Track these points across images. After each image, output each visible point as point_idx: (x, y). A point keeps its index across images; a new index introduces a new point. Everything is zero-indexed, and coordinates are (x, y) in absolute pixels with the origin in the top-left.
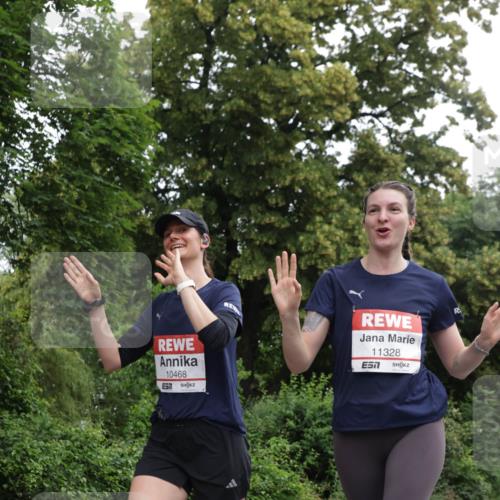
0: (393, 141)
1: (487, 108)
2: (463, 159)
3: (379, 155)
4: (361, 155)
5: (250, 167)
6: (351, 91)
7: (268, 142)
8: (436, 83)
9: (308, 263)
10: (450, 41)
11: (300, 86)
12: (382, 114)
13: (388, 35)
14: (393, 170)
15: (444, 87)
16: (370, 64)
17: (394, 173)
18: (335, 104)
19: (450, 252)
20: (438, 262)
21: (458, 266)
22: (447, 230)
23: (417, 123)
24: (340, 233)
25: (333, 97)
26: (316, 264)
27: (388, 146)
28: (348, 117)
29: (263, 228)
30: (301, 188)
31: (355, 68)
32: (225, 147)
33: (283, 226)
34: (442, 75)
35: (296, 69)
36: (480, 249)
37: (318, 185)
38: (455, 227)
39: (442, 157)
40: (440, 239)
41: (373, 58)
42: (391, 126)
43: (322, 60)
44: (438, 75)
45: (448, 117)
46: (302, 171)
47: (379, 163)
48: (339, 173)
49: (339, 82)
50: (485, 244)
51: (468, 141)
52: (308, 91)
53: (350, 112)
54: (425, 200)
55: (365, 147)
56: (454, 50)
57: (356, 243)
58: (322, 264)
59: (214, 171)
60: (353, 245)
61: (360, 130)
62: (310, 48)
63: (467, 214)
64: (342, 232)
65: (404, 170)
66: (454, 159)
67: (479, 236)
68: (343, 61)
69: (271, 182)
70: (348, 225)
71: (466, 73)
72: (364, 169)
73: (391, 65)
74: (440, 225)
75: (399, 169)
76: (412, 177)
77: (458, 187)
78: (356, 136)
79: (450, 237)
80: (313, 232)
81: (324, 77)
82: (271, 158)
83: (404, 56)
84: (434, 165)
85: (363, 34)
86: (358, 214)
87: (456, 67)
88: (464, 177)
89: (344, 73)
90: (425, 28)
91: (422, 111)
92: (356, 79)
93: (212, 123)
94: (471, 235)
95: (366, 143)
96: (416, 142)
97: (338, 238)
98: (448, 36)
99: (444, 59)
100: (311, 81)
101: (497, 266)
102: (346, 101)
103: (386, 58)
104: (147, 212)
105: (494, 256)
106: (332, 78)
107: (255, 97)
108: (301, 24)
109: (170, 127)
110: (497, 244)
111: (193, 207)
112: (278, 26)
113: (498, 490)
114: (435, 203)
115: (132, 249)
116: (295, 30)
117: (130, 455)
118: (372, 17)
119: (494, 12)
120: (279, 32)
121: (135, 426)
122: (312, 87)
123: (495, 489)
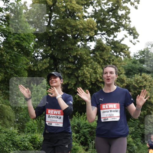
0: (107, 42)
1: (136, 32)
2: (129, 48)
3: (103, 46)
4: (98, 46)
5: (63, 50)
6: (94, 27)
7: (69, 42)
8: (121, 25)
9: (81, 79)
10: (125, 12)
11: (79, 25)
12: (104, 34)
13: (106, 10)
14: (108, 51)
15: (123, 26)
16: (101, 19)
18: (90, 30)
19: (125, 76)
20: (121, 79)
21: (127, 80)
22: (124, 69)
23: (115, 37)
24: (91, 70)
25: (89, 29)
26: (84, 79)
27: (106, 44)
28: (94, 35)
29: (68, 68)
30: (79, 56)
31: (96, 20)
32: (56, 43)
33: (74, 68)
34: (123, 22)
35: (78, 19)
36: (134, 75)
37: (84, 55)
38: (126, 68)
39: (122, 47)
40: (122, 72)
41: (101, 17)
42: (107, 37)
43: (86, 17)
44: (121, 22)
45: (124, 35)
46: (80, 51)
47: (103, 49)
48: (91, 52)
49: (91, 24)
50: (136, 74)
51: (130, 42)
52: (81, 26)
53: (94, 33)
54: (117, 60)
55: (98, 44)
56: (126, 15)
57: (96, 73)
58: (86, 80)
59: (52, 51)
60: (95, 74)
61: (97, 38)
63: (130, 64)
65: (111, 51)
66: (126, 48)
67: (134, 71)
68: (92, 17)
69: (70, 54)
70: (94, 67)
71: (130, 22)
72: (99, 50)
73: (107, 19)
74: (122, 68)
75: (109, 50)
76: (113, 53)
77: (127, 56)
78: (96, 40)
79: (125, 71)
80: (83, 70)
81: (86, 22)
82: (70, 47)
83: (111, 16)
84: (120, 50)
85: (98, 9)
86: (97, 64)
87: (127, 20)
88: (129, 53)
89: (92, 21)
90: (117, 8)
91: (116, 33)
92: (96, 23)
93: (52, 36)
94: (131, 71)
95: (99, 42)
96: (115, 42)
97: (90, 72)
98: (124, 10)
99: (123, 17)
100: (82, 23)
101: (139, 80)
102: (93, 30)
103: (105, 17)
104: (31, 63)
105: (138, 77)
106: (89, 23)
107: (65, 28)
108: (79, 6)
109: (39, 37)
110: (139, 74)
111: (46, 62)
112: (72, 7)
113: (139, 148)
114: (120, 61)
115: (27, 74)
116: (77, 8)
117: (26, 138)
118: (101, 4)
119: (138, 3)
120: (72, 8)
121: (28, 129)
122: (83, 25)
123: (138, 148)
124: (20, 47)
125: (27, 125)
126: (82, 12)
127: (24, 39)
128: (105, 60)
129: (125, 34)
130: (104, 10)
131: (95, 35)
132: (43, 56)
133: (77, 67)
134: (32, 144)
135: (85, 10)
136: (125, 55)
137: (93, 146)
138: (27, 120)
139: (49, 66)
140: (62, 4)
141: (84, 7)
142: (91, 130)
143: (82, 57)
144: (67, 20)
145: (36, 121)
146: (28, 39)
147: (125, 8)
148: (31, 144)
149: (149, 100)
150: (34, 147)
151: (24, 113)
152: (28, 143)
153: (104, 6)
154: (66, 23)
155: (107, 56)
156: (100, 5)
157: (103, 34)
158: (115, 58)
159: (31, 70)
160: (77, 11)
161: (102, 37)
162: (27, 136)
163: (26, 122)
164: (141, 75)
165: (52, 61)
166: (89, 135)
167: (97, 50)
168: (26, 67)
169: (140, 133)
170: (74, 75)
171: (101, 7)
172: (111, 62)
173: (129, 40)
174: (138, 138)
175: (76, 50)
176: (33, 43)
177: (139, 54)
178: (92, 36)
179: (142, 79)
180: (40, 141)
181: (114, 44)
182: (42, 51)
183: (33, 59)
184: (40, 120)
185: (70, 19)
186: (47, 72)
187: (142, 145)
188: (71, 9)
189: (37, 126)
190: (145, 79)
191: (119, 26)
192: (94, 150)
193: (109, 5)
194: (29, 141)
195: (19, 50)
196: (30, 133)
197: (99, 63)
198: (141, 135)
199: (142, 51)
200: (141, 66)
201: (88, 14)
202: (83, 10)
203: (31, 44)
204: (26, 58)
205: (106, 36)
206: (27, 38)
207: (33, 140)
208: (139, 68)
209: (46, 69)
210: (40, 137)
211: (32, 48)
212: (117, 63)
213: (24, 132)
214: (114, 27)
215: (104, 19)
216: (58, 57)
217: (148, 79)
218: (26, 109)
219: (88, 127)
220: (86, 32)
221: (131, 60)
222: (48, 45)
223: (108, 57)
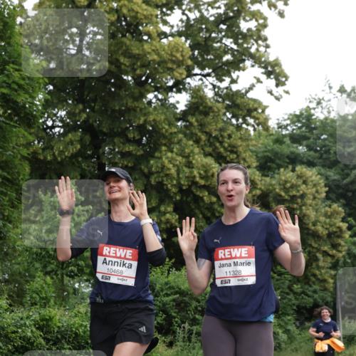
0: (216, 94)
1: (282, 71)
2: (266, 107)
3: (206, 103)
4: (194, 104)
5: (114, 111)
6: (186, 58)
7: (127, 93)
8: (247, 53)
9: (157, 180)
10: (256, 24)
11: (149, 53)
12: (209, 75)
13: (212, 19)
14: (217, 114)
15: (252, 56)
16: (200, 39)
17: (217, 116)
18: (175, 66)
19: (258, 173)
21: (263, 182)
22: (255, 157)
23: (234, 81)
24: (180, 158)
25: (173, 62)
26: (163, 180)
27: (213, 98)
28: (184, 76)
29: (124, 155)
30: (151, 126)
31: (188, 42)
32: (96, 96)
33: (139, 153)
34: (251, 48)
35: (146, 41)
36: (279, 170)
37: (163, 124)
38: (260, 155)
39: (251, 106)
40: (250, 163)
41: (201, 34)
42: (215, 83)
43: (165, 35)
44: (247, 47)
45: (255, 77)
46: (152, 114)
47: (207, 109)
48: (179, 116)
49: (177, 51)
50: (282, 167)
51: (269, 94)
52: (155, 57)
53: (185, 73)
54: (239, 136)
55: (196, 98)
56: (258, 31)
57: (191, 166)
58: (167, 181)
59: (88, 114)
60: (189, 167)
61: (193, 85)
62: (157, 26)
63: (269, 146)
64: (181, 158)
65: (225, 114)
66: (259, 107)
67: (278, 161)
68: (180, 36)
69: (130, 122)
70: (185, 153)
71: (267, 46)
72: (197, 113)
73: (214, 40)
74: (251, 153)
75: (221, 113)
76: (230, 119)
77: (263, 127)
78: (190, 90)
79: (257, 162)
80: (161, 158)
81: (166, 47)
82: (129, 104)
83: (223, 34)
84: (246, 111)
85: (194, 17)
86: (192, 145)
87: (260, 42)
88: (267, 119)
89: (181, 45)
90: (238, 14)
91: (237, 73)
92: (189, 49)
93: (86, 78)
94: (272, 161)
95: (197, 95)
96: (233, 95)
97: (178, 163)
98: (254, 20)
99: (251, 36)
100: (157, 50)
101: (290, 182)
102: (183, 65)
103: (210, 35)
104: (39, 143)
105: (288, 175)
106: (173, 48)
107: (118, 60)
108: (150, 9)
109: (55, 81)
110: (290, 167)
111: (73, 139)
112: (133, 10)
113: (291, 339)
114: (246, 138)
115: (28, 169)
116: (145, 13)
117: (27, 318)
118: (200, 5)
119: (286, 4)
120: (134, 14)
121: (31, 297)
122: (158, 54)
123: (289, 338)
124: (11, 105)
125: (29, 289)
126: (157, 23)
127: (20, 86)
128: (211, 135)
129: (257, 76)
130: (208, 19)
131: (188, 76)
132: (65, 126)
133: (145, 151)
134: (41, 334)
135: (164, 18)
136: (258, 125)
137: (186, 336)
138: (30, 276)
139: (79, 149)
140: (110, 5)
141: (162, 12)
142: (180, 299)
143: (157, 130)
144: (122, 43)
145: (52, 278)
146: (31, 86)
147: (255, 15)
148: (39, 333)
149: (313, 228)
150: (47, 340)
151: (22, 260)
152: (32, 331)
153: (207, 10)
154: (119, 49)
155: (215, 127)
156: (197, 7)
157: (205, 76)
158: (234, 130)
159: (38, 160)
160: (144, 21)
161: (203, 83)
162: (31, 314)
163: (27, 281)
164: (293, 170)
165: (88, 138)
166: (177, 310)
167: (192, 112)
168: (25, 152)
169: (294, 304)
170: (141, 169)
171: (200, 11)
172: (226, 140)
173: (265, 88)
174: (288, 315)
175: (144, 112)
176: (41, 96)
177: (288, 122)
178: (180, 79)
179: (297, 178)
180: (60, 325)
181: (232, 98)
182: (63, 113)
183: (42, 134)
184: (59, 276)
185: (128, 40)
186: (76, 163)
187: (297, 332)
188: (130, 17)
189: (53, 290)
190: (304, 179)
191: (244, 57)
192: (188, 344)
193: (219, 8)
194: (35, 326)
195: (9, 111)
196: (38, 307)
197: (197, 141)
198: (295, 308)
199: (296, 116)
200: (295, 150)
201: (169, 28)
202: (158, 20)
203: (37, 99)
204: (26, 131)
205: (212, 79)
206: (27, 84)
207: (45, 322)
208: (288, 153)
209: (74, 156)
210: (61, 316)
211: (40, 108)
212: (239, 143)
213: (24, 306)
214: (232, 59)
215: (207, 40)
216: (100, 128)
217: (311, 179)
218: (27, 250)
219: (173, 290)
220: (166, 70)
221: (272, 134)
222: (77, 100)
223: (218, 128)
